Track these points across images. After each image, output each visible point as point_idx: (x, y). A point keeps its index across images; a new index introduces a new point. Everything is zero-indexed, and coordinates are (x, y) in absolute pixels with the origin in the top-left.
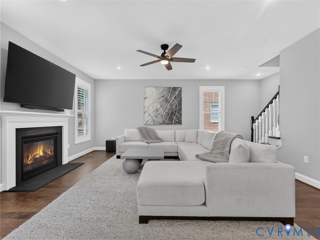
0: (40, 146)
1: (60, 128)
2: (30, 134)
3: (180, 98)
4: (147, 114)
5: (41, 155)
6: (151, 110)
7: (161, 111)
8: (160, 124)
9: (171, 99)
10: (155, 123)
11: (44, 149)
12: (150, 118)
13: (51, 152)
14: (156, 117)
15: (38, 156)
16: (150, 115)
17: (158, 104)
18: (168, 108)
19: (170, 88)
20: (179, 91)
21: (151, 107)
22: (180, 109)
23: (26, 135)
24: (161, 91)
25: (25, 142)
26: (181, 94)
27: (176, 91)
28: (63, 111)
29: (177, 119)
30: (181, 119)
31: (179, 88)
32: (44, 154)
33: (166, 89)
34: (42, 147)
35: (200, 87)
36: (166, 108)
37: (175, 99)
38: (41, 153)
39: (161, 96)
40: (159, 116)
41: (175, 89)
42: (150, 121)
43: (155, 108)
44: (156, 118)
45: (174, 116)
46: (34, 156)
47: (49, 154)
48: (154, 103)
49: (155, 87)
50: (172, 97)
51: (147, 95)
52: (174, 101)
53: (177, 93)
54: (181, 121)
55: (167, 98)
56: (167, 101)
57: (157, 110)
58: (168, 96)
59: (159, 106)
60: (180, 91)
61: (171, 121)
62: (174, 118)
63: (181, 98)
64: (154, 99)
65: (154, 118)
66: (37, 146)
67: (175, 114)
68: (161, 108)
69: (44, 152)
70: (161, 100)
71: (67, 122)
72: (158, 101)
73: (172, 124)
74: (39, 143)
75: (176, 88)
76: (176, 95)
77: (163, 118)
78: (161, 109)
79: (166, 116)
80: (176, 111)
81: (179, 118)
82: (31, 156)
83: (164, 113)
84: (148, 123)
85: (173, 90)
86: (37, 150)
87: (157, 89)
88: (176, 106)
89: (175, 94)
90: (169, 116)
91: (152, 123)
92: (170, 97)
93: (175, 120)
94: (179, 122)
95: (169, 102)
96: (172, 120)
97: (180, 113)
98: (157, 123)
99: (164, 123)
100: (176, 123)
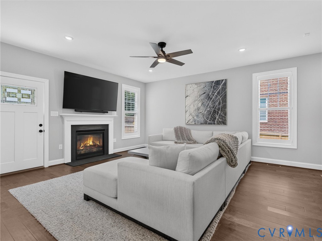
0: (90, 138)
1: (107, 126)
2: (81, 129)
3: (224, 93)
4: (188, 114)
5: (90, 144)
6: (192, 109)
7: (202, 110)
8: (202, 124)
9: (213, 95)
10: (196, 122)
11: (93, 140)
12: (191, 117)
13: (99, 143)
14: (197, 116)
15: (89, 145)
16: (191, 114)
17: (199, 102)
18: (210, 106)
19: (213, 82)
20: (223, 84)
21: (192, 106)
22: (225, 107)
23: (79, 130)
24: (202, 87)
25: (79, 135)
26: (225, 88)
27: (219, 84)
28: (107, 112)
29: (220, 118)
30: (225, 118)
31: (223, 80)
32: (93, 144)
33: (208, 84)
34: (92, 139)
35: (253, 74)
36: (208, 106)
37: (218, 94)
38: (91, 143)
39: (203, 92)
40: (200, 116)
41: (218, 83)
42: (191, 120)
43: (196, 107)
44: (197, 118)
45: (217, 115)
46: (85, 144)
47: (98, 144)
48: (195, 101)
49: (196, 84)
50: (215, 93)
51: (188, 93)
52: (217, 96)
53: (220, 87)
54: (226, 120)
55: (208, 95)
56: (209, 98)
57: (198, 109)
58: (210, 92)
59: (200, 104)
60: (225, 84)
61: (213, 121)
62: (217, 118)
63: (226, 92)
64: (196, 97)
65: (195, 118)
66: (88, 137)
67: (218, 113)
68: (202, 106)
69: (93, 142)
70: (202, 97)
71: (113, 121)
72: (199, 99)
73: (214, 124)
74: (89, 136)
75: (220, 81)
76: (220, 90)
77: (204, 117)
78: (202, 108)
79: (208, 115)
80: (219, 109)
81: (223, 117)
82: (83, 144)
83: (205, 112)
84: (189, 122)
85: (216, 84)
86: (88, 140)
87: (199, 86)
88: (219, 104)
89: (218, 89)
90: (211, 115)
91: (193, 123)
92: (213, 92)
93: (218, 119)
94: (222, 122)
95: (211, 99)
96: (214, 119)
97: (224, 111)
98: (198, 123)
99: (206, 123)
100: (219, 123)
